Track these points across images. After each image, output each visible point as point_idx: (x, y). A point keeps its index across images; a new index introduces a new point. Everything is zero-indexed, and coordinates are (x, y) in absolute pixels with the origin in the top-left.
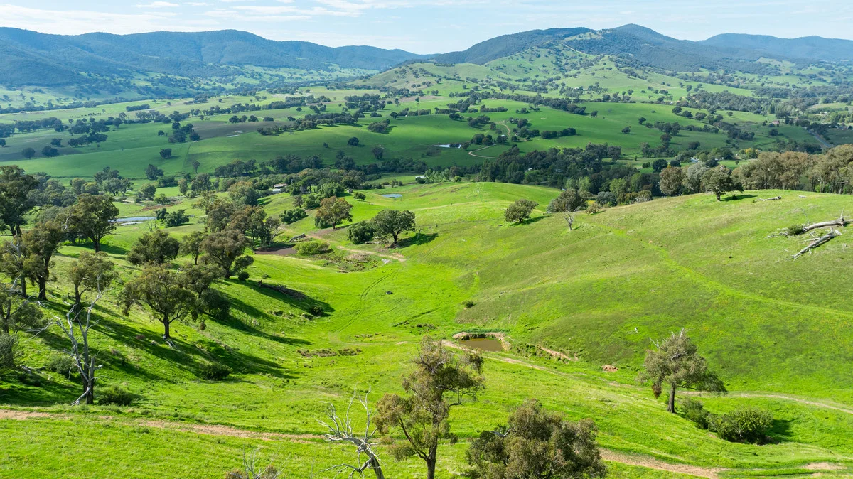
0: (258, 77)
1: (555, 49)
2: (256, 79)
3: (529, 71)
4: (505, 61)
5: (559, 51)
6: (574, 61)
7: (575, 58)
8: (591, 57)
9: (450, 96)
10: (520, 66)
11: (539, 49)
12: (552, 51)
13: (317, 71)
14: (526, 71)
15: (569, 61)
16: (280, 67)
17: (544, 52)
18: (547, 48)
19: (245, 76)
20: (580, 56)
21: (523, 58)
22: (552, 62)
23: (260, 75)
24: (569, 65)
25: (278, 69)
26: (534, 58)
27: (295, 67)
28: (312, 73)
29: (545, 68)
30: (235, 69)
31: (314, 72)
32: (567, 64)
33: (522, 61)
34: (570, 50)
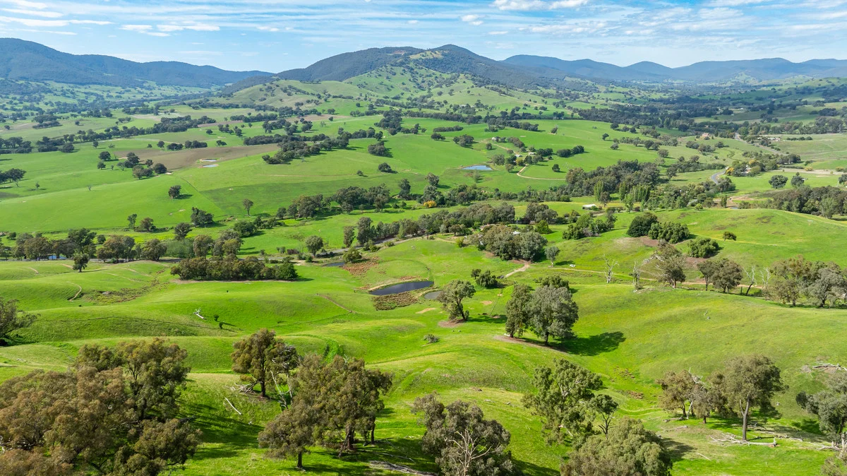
0: (70, 95)
1: (408, 67)
2: (69, 97)
3: (391, 88)
4: (364, 78)
5: (412, 69)
6: (429, 79)
7: (430, 76)
8: (446, 76)
9: (351, 114)
10: (381, 84)
11: (393, 67)
12: (406, 70)
13: (136, 89)
14: (388, 89)
15: (425, 79)
16: (89, 83)
17: (399, 70)
18: (400, 66)
19: (55, 95)
20: (434, 74)
21: (380, 75)
22: (410, 80)
23: (72, 93)
24: (426, 83)
25: (87, 86)
26: (390, 75)
27: (107, 84)
28: (130, 91)
29: (404, 86)
30: (38, 85)
31: (132, 90)
32: (423, 82)
33: (380, 80)
34: (422, 68)
